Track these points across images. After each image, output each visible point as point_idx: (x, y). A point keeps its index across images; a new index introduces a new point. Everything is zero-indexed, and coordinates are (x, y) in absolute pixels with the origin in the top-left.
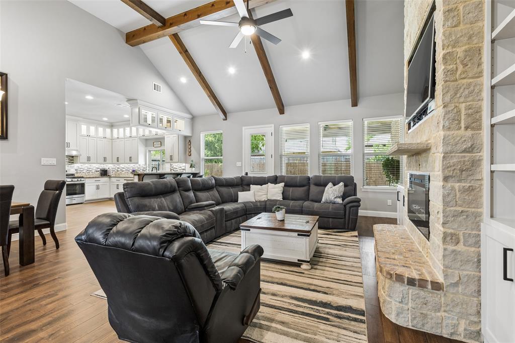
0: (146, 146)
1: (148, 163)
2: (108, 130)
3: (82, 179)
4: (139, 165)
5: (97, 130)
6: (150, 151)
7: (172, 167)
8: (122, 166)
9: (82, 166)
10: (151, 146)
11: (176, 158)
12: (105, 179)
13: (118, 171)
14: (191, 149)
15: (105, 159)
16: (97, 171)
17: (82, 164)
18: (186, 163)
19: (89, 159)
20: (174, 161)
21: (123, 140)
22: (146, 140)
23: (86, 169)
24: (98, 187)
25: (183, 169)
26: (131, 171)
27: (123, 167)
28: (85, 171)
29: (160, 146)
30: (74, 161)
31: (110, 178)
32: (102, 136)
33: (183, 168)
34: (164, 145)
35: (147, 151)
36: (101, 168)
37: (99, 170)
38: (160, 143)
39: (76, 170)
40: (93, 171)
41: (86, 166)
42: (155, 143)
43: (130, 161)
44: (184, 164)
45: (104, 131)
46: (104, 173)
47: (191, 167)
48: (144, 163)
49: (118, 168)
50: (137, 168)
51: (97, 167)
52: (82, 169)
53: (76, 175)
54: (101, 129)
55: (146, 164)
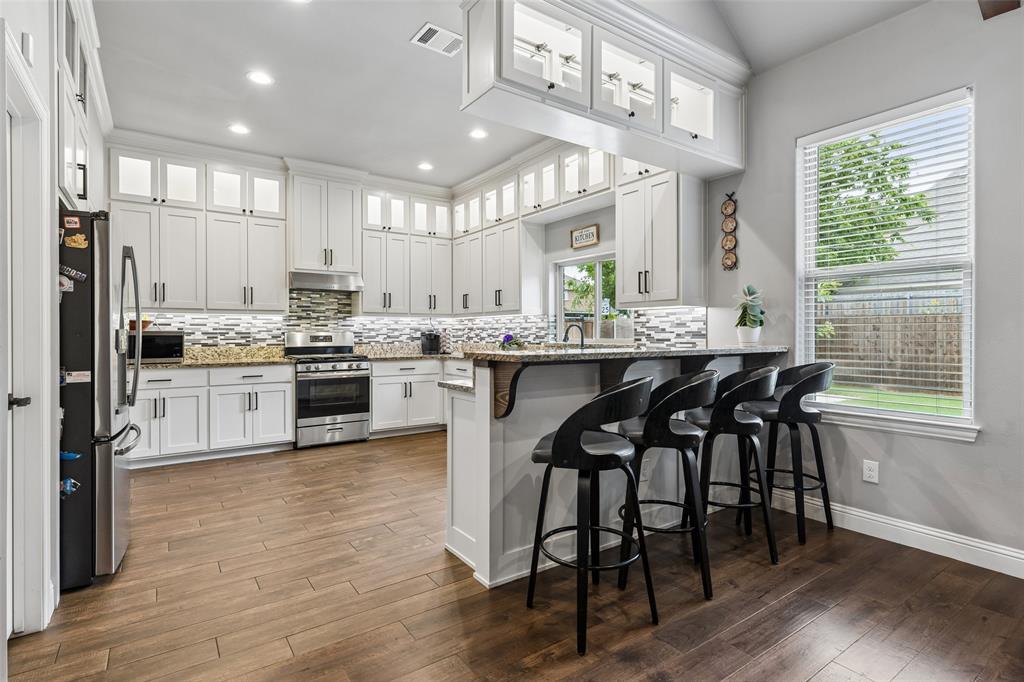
0: (547, 249)
1: (551, 312)
2: (442, 211)
3: (364, 365)
4: (526, 319)
5: (409, 211)
6: (559, 267)
7: (643, 325)
8: (480, 321)
9: (373, 322)
10: (563, 248)
11: (665, 281)
12: (430, 365)
13: (470, 338)
14: (740, 234)
15: (432, 302)
16: (413, 339)
17: (373, 318)
18: (709, 302)
19: (387, 300)
20: (655, 294)
21: (479, 234)
22: (548, 227)
23: (385, 331)
24: (408, 392)
25: (697, 335)
26: (501, 338)
27: (482, 325)
28: (380, 339)
29: (595, 240)
30: (353, 309)
31: (443, 360)
32: (425, 229)
33: (694, 327)
34: (613, 237)
35: (551, 267)
36: (423, 327)
37: (418, 334)
38: (593, 229)
39: (357, 335)
40: (404, 338)
41: (384, 323)
42: (575, 234)
43: (498, 303)
44: (700, 311)
45: (431, 214)
46: (432, 345)
47: (743, 322)
48: (539, 311)
49: (471, 329)
50: (518, 331)
51: (411, 325)
52: (373, 333)
53: (357, 351)
54: (421, 208)
55: (545, 313)
